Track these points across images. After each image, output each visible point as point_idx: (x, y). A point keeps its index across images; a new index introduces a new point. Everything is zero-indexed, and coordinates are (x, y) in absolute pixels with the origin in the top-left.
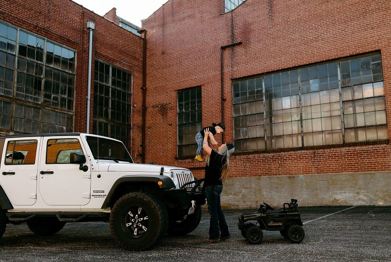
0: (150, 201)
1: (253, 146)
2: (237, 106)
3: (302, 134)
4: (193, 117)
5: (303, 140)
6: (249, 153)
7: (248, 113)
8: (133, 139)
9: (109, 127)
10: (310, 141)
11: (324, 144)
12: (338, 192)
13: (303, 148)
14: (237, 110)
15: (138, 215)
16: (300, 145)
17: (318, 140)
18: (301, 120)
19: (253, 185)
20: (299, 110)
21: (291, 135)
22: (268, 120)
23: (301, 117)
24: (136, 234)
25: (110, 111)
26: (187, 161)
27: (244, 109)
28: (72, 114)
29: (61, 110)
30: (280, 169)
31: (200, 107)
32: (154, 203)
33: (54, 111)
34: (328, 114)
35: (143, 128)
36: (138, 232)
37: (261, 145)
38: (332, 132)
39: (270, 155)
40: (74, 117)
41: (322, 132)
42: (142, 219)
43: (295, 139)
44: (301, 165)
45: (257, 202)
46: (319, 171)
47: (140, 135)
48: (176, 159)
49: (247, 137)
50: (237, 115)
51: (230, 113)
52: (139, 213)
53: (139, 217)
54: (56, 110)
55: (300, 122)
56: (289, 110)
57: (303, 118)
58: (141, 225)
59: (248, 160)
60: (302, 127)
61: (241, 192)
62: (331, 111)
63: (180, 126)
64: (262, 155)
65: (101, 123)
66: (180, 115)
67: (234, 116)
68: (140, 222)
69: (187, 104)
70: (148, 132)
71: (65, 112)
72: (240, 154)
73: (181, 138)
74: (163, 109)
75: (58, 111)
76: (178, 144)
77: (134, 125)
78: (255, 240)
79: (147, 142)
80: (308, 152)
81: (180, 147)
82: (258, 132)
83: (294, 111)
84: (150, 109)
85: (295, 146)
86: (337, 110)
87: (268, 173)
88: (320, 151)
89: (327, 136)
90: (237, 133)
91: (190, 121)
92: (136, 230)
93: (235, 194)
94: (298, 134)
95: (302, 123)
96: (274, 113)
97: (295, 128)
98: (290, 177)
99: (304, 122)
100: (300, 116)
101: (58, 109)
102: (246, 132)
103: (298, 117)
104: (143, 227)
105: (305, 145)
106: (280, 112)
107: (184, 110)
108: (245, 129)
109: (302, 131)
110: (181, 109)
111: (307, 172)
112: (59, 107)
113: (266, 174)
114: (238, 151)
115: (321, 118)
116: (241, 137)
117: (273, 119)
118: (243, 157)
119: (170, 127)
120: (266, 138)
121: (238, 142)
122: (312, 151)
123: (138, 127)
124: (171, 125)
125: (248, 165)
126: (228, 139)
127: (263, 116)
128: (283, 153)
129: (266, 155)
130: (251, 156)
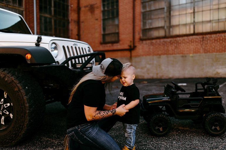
0: (13, 81)
1: (155, 34)
2: (144, 4)
3: (194, 23)
4: (113, 14)
5: (194, 28)
6: (153, 39)
7: (153, 8)
8: (72, 30)
9: (53, 21)
10: (200, 29)
11: (211, 31)
12: (220, 67)
13: (194, 34)
14: (144, 7)
15: (5, 99)
16: (192, 32)
17: (207, 28)
18: (194, 13)
19: (155, 62)
20: (192, 4)
21: (185, 25)
22: (168, 13)
23: (194, 10)
24: (3, 123)
25: (53, 9)
26: (108, 45)
27: (150, 6)
28: (22, 9)
29: (13, 6)
30: (176, 50)
31: (118, 6)
32: (19, 85)
33: (7, 7)
34: (216, 7)
35: (78, 22)
36: (5, 121)
37: (162, 33)
38: (218, 21)
39: (169, 40)
40: (24, 12)
41: (210, 21)
42: (9, 105)
43: (188, 28)
44: (192, 47)
45: (157, 74)
46: (206, 51)
47: (77, 27)
48: (101, 44)
49: (151, 27)
50: (145, 10)
51: (139, 9)
52: (5, 96)
53: (5, 102)
54: (9, 6)
55: (193, 14)
56: (185, 5)
57: (196, 10)
58: (8, 113)
59: (152, 44)
60: (194, 17)
61: (146, 67)
62: (219, 4)
63: (104, 20)
64: (162, 40)
65: (46, 18)
66: (104, 12)
67: (143, 11)
68: (6, 109)
69: (108, 4)
70: (82, 25)
71: (17, 8)
72: (146, 40)
73: (104, 29)
74: (92, 9)
75: (11, 7)
76: (102, 33)
77: (71, 20)
78: (162, 132)
79: (81, 32)
80: (198, 37)
81: (104, 35)
82: (160, 23)
83: (189, 5)
84: (83, 9)
85: (188, 32)
86: (224, 3)
87: (167, 53)
88: (208, 36)
89: (214, 24)
90: (144, 24)
91: (111, 16)
92: (3, 118)
93: (142, 68)
94: (191, 24)
95: (194, 15)
96: (172, 8)
97: (189, 19)
98: (183, 57)
99: (196, 14)
100: (193, 10)
101: (10, 5)
102: (151, 24)
103: (191, 9)
104: (11, 115)
105: (196, 32)
106: (177, 7)
107: (106, 9)
108: (150, 21)
109: (194, 21)
110: (104, 8)
111: (196, 52)
112: (11, 4)
113: (164, 54)
114: (145, 38)
115: (210, 10)
116: (148, 27)
117: (172, 12)
118: (148, 42)
119: (96, 21)
120: (166, 28)
121: (145, 31)
122: (201, 36)
123: (75, 21)
124: (97, 19)
125: (152, 47)
126: (137, 29)
127: (164, 11)
128: (178, 39)
129: (166, 40)
130: (154, 41)
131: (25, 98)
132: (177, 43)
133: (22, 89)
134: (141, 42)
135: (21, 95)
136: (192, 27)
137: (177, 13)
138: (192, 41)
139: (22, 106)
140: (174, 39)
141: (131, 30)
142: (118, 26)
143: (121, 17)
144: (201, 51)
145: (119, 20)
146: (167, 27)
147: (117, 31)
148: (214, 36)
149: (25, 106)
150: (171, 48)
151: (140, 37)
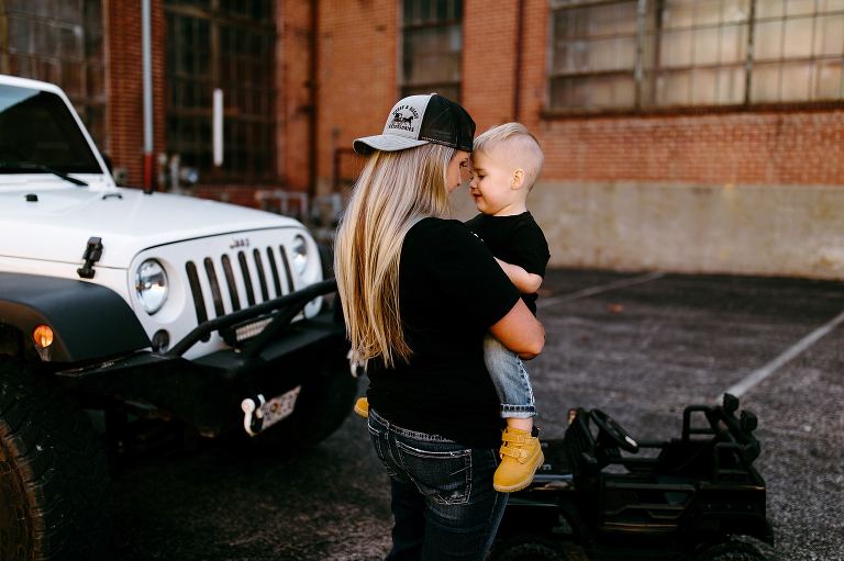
1: (599, 96)
3: (750, 65)
4: (442, 7)
5: (748, 82)
6: (588, 116)
8: (286, 67)
9: (214, 32)
10: (772, 86)
11: (814, 97)
12: (837, 240)
13: (745, 107)
16: (739, 98)
17: (795, 85)
18: (751, 22)
19: (593, 206)
21: (715, 68)
22: (651, 20)
23: (753, 11)
30: (672, 165)
32: (9, 441)
35: (311, 37)
37: (623, 95)
39: (648, 124)
41: (812, 60)
43: (724, 78)
44: (735, 155)
45: (598, 251)
46: (787, 176)
47: (305, 55)
49: (585, 69)
50: (564, 4)
55: (745, 29)
57: (760, 13)
59: (584, 135)
60: (751, 41)
63: (408, 31)
64: (623, 123)
67: (556, 4)
70: (326, 47)
72: (561, 118)
73: (408, 66)
76: (400, 82)
77: (286, 26)
79: (323, 74)
80: (760, 119)
81: (406, 92)
82: (616, 56)
85: (723, 99)
87: (638, 174)
88: (798, 119)
89: (826, 73)
90: (560, 55)
91: (433, 19)
94: (733, 66)
95: (751, 30)
97: (726, 46)
98: (697, 191)
99: (759, 29)
100: (747, 10)
102: (585, 56)
103: (741, 10)
105: (755, 98)
108: (581, 45)
109: (750, 57)
111: (749, 176)
113: (629, 177)
114: (558, 109)
115: (815, 15)
116: (571, 68)
117: (666, 16)
118: (571, 126)
119: (379, 35)
120: (639, 75)
121: (559, 83)
122: (771, 118)
123: (298, 32)
124: (381, 29)
125: (582, 148)
126: (533, 73)
127: (636, 8)
128: (684, 121)
129: (637, 123)
130: (592, 125)
131: (31, 488)
132: (681, 136)
133: (19, 457)
134: (543, 125)
135: (15, 478)
136: (740, 77)
137: (686, 22)
138: (735, 135)
139: (20, 516)
140: (670, 121)
141: (509, 78)
142: (459, 58)
143: (471, 23)
144: (770, 172)
145: (463, 36)
146: (645, 73)
147: (456, 78)
148: (820, 119)
149: (29, 519)
150: (655, 155)
151: (541, 106)
